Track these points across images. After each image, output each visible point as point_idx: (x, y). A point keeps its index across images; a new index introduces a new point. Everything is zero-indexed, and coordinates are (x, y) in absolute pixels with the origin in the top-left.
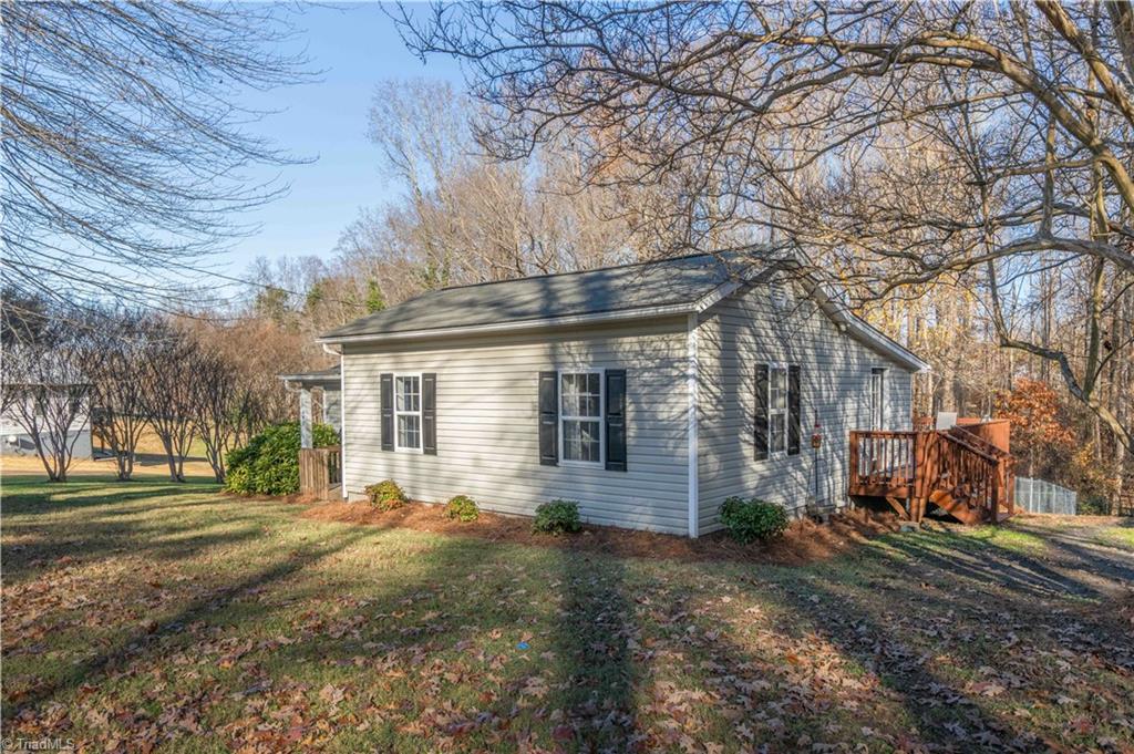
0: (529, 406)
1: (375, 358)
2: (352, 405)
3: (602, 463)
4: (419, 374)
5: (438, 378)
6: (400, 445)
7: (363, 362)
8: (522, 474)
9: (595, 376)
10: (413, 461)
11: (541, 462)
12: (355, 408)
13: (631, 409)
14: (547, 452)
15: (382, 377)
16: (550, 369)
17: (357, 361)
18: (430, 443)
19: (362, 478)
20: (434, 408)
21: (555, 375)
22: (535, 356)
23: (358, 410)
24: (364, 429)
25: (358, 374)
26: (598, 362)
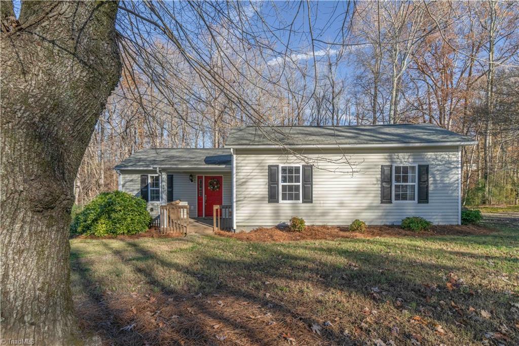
0: (375, 179)
1: (263, 157)
2: (243, 180)
3: (416, 201)
4: (300, 165)
5: (314, 167)
6: (283, 199)
7: (253, 158)
8: (370, 208)
9: (413, 168)
10: (294, 207)
11: (382, 203)
12: (245, 182)
13: (431, 180)
14: (386, 198)
15: (269, 166)
16: (388, 164)
17: (247, 158)
18: (308, 198)
19: (251, 218)
20: (312, 181)
21: (391, 167)
22: (378, 159)
23: (248, 183)
24: (253, 193)
25: (248, 165)
26: (414, 162)
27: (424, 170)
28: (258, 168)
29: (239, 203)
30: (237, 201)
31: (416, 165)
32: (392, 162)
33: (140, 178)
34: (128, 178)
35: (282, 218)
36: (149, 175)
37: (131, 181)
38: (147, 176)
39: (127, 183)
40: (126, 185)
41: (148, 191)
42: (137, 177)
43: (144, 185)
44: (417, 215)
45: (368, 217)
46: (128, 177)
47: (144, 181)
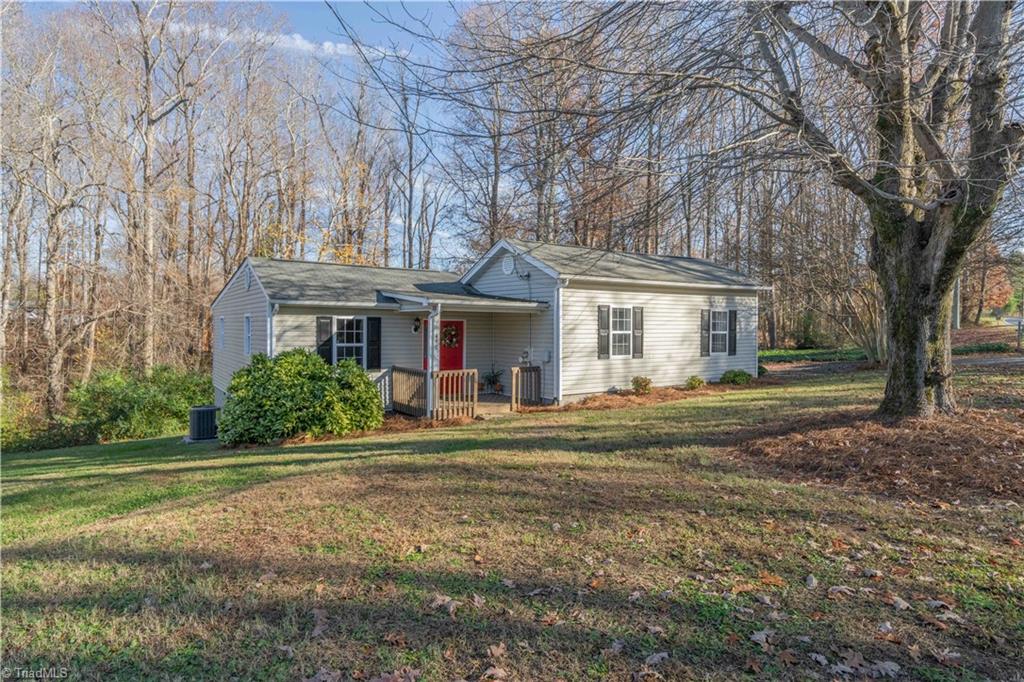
0: (696, 327)
1: (593, 293)
2: (571, 327)
3: (727, 353)
4: (630, 306)
5: (644, 310)
6: (614, 354)
7: (582, 295)
8: (692, 362)
9: (725, 313)
10: (626, 363)
11: (702, 356)
12: (573, 329)
13: (738, 327)
14: (705, 350)
15: (599, 307)
16: (707, 308)
17: (576, 294)
18: (638, 351)
19: (580, 381)
20: (642, 329)
21: (709, 311)
22: (700, 301)
23: (576, 331)
24: (582, 345)
25: (577, 304)
26: (727, 307)
27: (733, 315)
28: (588, 309)
29: (566, 360)
30: (564, 358)
31: (727, 310)
32: (712, 306)
33: (315, 324)
34: (289, 323)
35: (613, 379)
36: (335, 318)
37: (297, 328)
38: (331, 319)
39: (288, 334)
40: (284, 338)
41: (331, 349)
42: (310, 320)
43: (325, 338)
44: (730, 368)
45: (695, 370)
46: (291, 320)
47: (322, 328)
